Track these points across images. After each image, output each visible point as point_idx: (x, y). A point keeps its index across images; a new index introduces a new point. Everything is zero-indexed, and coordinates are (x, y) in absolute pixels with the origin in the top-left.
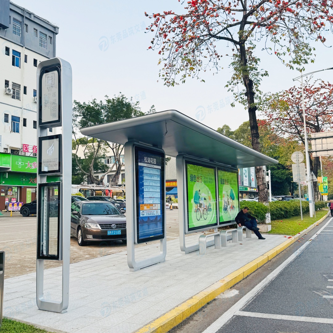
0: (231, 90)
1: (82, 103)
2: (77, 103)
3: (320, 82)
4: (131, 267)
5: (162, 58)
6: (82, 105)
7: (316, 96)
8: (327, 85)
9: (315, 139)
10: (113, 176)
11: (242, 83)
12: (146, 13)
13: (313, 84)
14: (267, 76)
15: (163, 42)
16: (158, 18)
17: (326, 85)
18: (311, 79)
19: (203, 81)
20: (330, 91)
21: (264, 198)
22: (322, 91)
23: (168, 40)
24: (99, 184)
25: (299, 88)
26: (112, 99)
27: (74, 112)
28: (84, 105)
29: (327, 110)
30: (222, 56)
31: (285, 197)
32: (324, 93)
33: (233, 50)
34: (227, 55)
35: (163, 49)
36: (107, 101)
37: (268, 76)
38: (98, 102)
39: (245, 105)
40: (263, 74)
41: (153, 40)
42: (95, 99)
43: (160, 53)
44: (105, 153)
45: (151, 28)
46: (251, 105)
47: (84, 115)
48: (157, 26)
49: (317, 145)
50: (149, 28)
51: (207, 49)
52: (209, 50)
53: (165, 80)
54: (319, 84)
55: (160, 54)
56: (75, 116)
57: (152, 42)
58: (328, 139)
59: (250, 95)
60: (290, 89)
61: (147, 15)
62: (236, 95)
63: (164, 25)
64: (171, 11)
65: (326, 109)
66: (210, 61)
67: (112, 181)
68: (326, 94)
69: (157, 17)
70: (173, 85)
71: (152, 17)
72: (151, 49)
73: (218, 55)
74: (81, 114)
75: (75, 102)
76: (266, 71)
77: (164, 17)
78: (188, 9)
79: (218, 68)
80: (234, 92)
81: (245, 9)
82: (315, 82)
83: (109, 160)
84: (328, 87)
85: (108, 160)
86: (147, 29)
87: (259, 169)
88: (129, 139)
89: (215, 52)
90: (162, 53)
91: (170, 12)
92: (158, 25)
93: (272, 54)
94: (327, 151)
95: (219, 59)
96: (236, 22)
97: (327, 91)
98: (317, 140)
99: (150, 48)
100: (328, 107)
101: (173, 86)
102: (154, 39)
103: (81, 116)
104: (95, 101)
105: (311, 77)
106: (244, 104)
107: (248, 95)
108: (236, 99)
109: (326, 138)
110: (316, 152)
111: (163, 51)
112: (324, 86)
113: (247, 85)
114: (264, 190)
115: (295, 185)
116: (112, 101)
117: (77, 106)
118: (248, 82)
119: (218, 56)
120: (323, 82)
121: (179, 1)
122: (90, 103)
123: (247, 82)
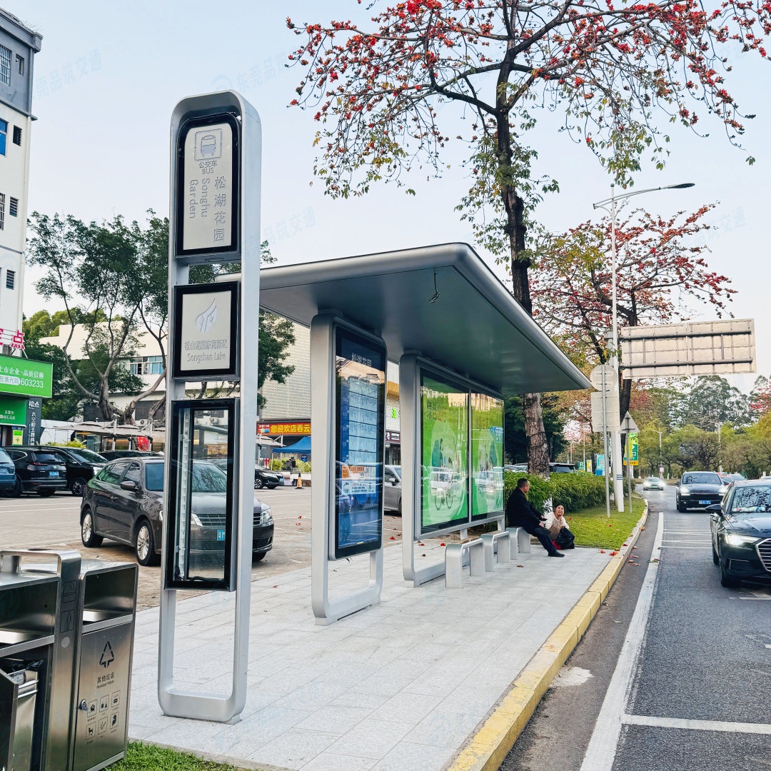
0: (467, 219)
1: (87, 224)
2: (76, 223)
3: (641, 215)
4: (320, 614)
5: (322, 131)
6: (87, 229)
7: (629, 245)
8: (657, 224)
9: (630, 340)
10: (157, 405)
11: (492, 205)
12: (289, 21)
13: (627, 220)
14: (556, 191)
15: (325, 93)
16: (318, 36)
17: (654, 223)
18: (624, 208)
19: (412, 192)
20: (661, 235)
21: (540, 464)
22: (646, 235)
23: (338, 89)
24: (121, 422)
25: (597, 225)
26: (163, 220)
27: (68, 244)
28: (92, 229)
29: (656, 277)
30: (447, 139)
31: (556, 465)
32: (647, 241)
33: (475, 127)
34: (460, 138)
35: (325, 109)
36: (152, 222)
37: (558, 192)
38: (127, 224)
39: (496, 254)
40: (547, 187)
41: (300, 86)
42: (120, 216)
43: (318, 117)
44: (135, 349)
45: (300, 57)
46: (520, 253)
47: (90, 253)
48: (312, 54)
49: (634, 353)
50: (297, 56)
51: (415, 120)
52: (421, 121)
53: (328, 182)
54: (640, 220)
55: (319, 120)
56: (71, 253)
57: (299, 91)
58: (657, 342)
59: (517, 232)
60: (580, 228)
61: (291, 26)
62: (477, 229)
63: (328, 53)
64: (349, 22)
65: (653, 277)
66: (420, 148)
67: (154, 415)
68: (653, 242)
69: (316, 32)
70: (345, 193)
71: (301, 31)
72: (296, 106)
73: (439, 136)
74: (85, 251)
75: (70, 219)
76: (554, 181)
77: (332, 35)
78: (379, 22)
79: (438, 166)
80: (474, 222)
81: (511, 36)
82: (631, 214)
83: (143, 366)
84: (658, 229)
85: (140, 365)
86: (291, 58)
87: (532, 399)
88: (320, 308)
89: (433, 127)
90: (322, 118)
91: (347, 24)
92: (316, 53)
93: (580, 141)
94: (653, 368)
95: (443, 145)
96: (486, 64)
97: (656, 235)
98: (634, 343)
99: (294, 102)
100: (659, 271)
101: (346, 197)
102: (303, 83)
103: (83, 254)
104: (121, 220)
105: (624, 204)
106: (495, 252)
107: (512, 231)
108: (479, 238)
109: (653, 338)
110: (631, 368)
111: (326, 114)
112: (651, 224)
113: (511, 207)
114: (541, 446)
115: (558, 442)
116: (163, 223)
117: (76, 230)
118: (514, 201)
119: (440, 139)
120: (648, 215)
121: (360, 3)
122: (106, 224)
123: (512, 202)
